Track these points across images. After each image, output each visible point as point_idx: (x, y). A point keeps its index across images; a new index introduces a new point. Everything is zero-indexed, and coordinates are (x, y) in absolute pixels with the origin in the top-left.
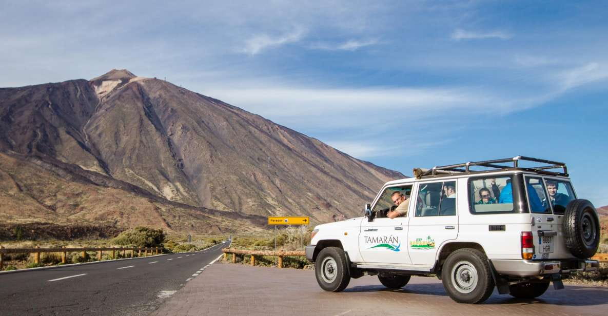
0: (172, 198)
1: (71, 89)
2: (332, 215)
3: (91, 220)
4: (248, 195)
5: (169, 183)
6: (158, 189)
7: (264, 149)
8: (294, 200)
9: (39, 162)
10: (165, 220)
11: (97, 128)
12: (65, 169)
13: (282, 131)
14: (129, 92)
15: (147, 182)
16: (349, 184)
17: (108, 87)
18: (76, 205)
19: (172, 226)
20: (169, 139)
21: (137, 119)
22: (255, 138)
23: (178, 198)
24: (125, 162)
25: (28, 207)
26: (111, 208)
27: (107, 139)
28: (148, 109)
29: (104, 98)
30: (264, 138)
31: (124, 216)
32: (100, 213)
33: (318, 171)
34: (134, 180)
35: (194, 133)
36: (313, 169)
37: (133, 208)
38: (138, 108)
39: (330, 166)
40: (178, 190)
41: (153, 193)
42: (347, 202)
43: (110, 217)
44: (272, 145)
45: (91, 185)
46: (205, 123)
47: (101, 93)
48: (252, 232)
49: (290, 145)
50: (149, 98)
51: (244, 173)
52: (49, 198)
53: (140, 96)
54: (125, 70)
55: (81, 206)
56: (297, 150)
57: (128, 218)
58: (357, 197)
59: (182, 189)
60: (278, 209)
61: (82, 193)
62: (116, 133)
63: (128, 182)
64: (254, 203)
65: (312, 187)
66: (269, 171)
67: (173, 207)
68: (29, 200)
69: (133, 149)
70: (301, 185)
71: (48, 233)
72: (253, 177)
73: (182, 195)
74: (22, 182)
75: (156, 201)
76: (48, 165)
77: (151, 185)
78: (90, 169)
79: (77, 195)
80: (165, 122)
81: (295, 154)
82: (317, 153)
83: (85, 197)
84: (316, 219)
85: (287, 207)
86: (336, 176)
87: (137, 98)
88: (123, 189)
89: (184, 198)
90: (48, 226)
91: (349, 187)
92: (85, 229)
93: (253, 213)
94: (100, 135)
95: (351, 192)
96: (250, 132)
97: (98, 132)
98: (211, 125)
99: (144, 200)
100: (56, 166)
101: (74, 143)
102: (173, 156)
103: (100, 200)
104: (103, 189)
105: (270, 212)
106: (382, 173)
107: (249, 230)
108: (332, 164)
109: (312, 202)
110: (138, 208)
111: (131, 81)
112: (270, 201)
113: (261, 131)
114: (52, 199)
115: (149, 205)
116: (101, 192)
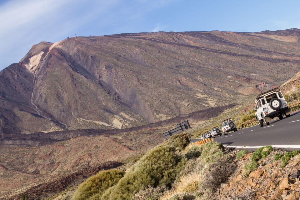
0: (122, 126)
1: (8, 75)
2: (255, 86)
3: (69, 170)
4: (181, 99)
5: (115, 116)
6: (108, 124)
7: (177, 57)
8: (219, 87)
9: (10, 142)
10: (125, 146)
11: (41, 96)
12: (32, 139)
13: (186, 36)
14: (53, 58)
15: (97, 122)
16: (258, 55)
17: (35, 61)
18: (53, 163)
19: (133, 148)
20: (99, 81)
21: (68, 76)
22: (166, 51)
23: (127, 124)
24: (74, 114)
25: (18, 180)
26: (80, 154)
27: (52, 102)
28: (73, 65)
29: (37, 71)
30: (173, 48)
31: (93, 156)
32: (73, 161)
33: (229, 56)
34: (87, 125)
35: (117, 68)
36: (223, 56)
37: (96, 147)
38: (65, 68)
39: (236, 47)
40: (124, 118)
41: (106, 129)
42: (263, 71)
43: (82, 161)
44: (183, 51)
45: (57, 143)
46: (122, 56)
47: (32, 68)
48: (196, 126)
49: (196, 45)
50: (70, 56)
51: (170, 83)
52: (30, 166)
53: (62, 57)
54: (42, 43)
55: (57, 162)
56: (204, 46)
57: (96, 156)
58: (268, 63)
59: (127, 117)
60: (209, 100)
61: (52, 152)
62: (57, 95)
63: (83, 128)
64: (188, 103)
65: (230, 71)
66: (189, 72)
67: (126, 133)
68: (16, 174)
69: (76, 101)
70: (219, 72)
71: (46, 191)
72: (178, 83)
73: (129, 121)
74: (5, 162)
75: (112, 134)
76: (18, 141)
77: (101, 123)
78: (50, 131)
79: (49, 155)
80: (90, 69)
81: (203, 50)
82: (221, 42)
83: (56, 154)
84: (243, 95)
85: (215, 95)
86: (244, 54)
87: (61, 60)
88: (81, 135)
89: (132, 122)
90: (43, 186)
91: (259, 58)
92: (71, 178)
93: (191, 111)
94: (46, 101)
95: (262, 61)
96: (161, 48)
97: (43, 99)
98: (127, 56)
99: (102, 137)
100: (24, 139)
101: (29, 116)
102: (109, 93)
103: (69, 151)
104: (67, 142)
105: (204, 104)
106: (280, 35)
107: (194, 126)
108: (236, 45)
109: (233, 82)
110: (100, 145)
111: (51, 48)
112: (200, 96)
113: (169, 43)
114: (32, 166)
115: (108, 139)
116: (67, 145)
